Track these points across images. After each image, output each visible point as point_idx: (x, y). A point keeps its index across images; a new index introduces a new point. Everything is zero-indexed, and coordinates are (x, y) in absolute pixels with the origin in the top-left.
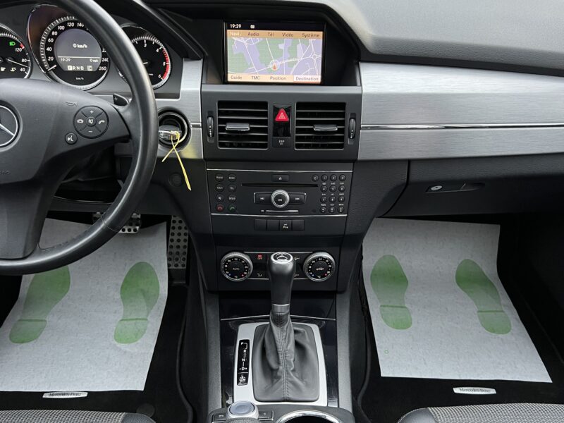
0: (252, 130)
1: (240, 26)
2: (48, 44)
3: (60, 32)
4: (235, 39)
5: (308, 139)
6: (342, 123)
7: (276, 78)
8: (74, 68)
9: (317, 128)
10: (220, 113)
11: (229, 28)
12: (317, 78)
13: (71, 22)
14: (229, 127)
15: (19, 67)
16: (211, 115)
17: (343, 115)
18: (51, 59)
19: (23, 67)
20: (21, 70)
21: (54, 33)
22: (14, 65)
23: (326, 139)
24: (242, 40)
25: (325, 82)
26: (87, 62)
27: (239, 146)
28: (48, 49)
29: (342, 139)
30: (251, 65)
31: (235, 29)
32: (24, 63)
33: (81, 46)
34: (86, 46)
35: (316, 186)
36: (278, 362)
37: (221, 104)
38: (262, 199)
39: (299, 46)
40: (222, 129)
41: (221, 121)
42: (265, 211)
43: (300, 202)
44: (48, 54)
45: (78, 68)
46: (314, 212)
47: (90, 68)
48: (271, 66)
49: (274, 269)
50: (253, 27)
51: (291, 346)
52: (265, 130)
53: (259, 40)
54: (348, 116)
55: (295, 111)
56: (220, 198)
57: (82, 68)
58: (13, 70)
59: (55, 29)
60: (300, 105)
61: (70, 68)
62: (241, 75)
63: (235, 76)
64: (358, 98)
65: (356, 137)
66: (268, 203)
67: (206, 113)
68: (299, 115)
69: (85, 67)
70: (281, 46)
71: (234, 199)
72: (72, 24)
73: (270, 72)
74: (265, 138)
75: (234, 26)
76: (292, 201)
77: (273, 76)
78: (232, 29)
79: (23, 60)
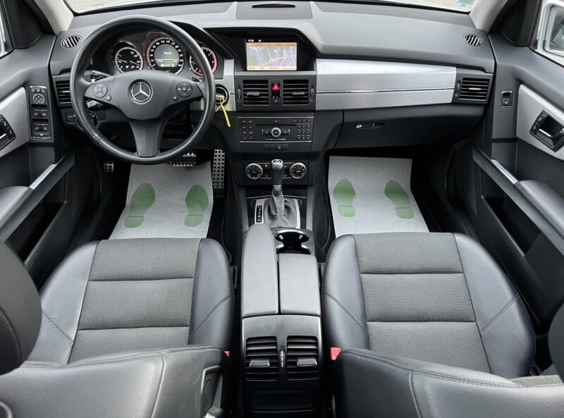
0: (261, 95)
1: (253, 41)
2: (151, 53)
3: (157, 46)
4: (251, 48)
5: (290, 99)
6: (307, 90)
8: (165, 65)
9: (294, 93)
10: (244, 87)
11: (248, 42)
12: (295, 68)
13: (163, 40)
14: (249, 93)
16: (239, 87)
17: (307, 86)
18: (152, 60)
19: (138, 65)
20: (137, 67)
21: (154, 47)
22: (133, 64)
23: (299, 99)
24: (254, 48)
25: (299, 69)
26: (171, 62)
27: (254, 103)
28: (151, 55)
29: (307, 99)
30: (259, 61)
31: (250, 42)
32: (138, 63)
33: (168, 53)
35: (295, 125)
36: (276, 212)
37: (245, 82)
38: (267, 133)
39: (285, 51)
40: (245, 95)
41: (244, 91)
42: (268, 139)
43: (287, 134)
44: (151, 58)
45: (167, 65)
46: (294, 140)
47: (173, 66)
48: (270, 62)
49: (274, 167)
50: (260, 41)
51: (283, 206)
52: (267, 95)
53: (263, 48)
54: (310, 87)
55: (282, 84)
56: (244, 133)
58: (132, 67)
59: (155, 44)
60: (285, 81)
61: (162, 66)
62: (254, 67)
63: (251, 67)
64: (315, 76)
65: (314, 97)
66: (270, 135)
67: (237, 87)
68: (284, 87)
69: (170, 65)
70: (275, 51)
71: (252, 133)
72: (164, 42)
73: (269, 65)
74: (267, 99)
76: (282, 134)
77: (271, 67)
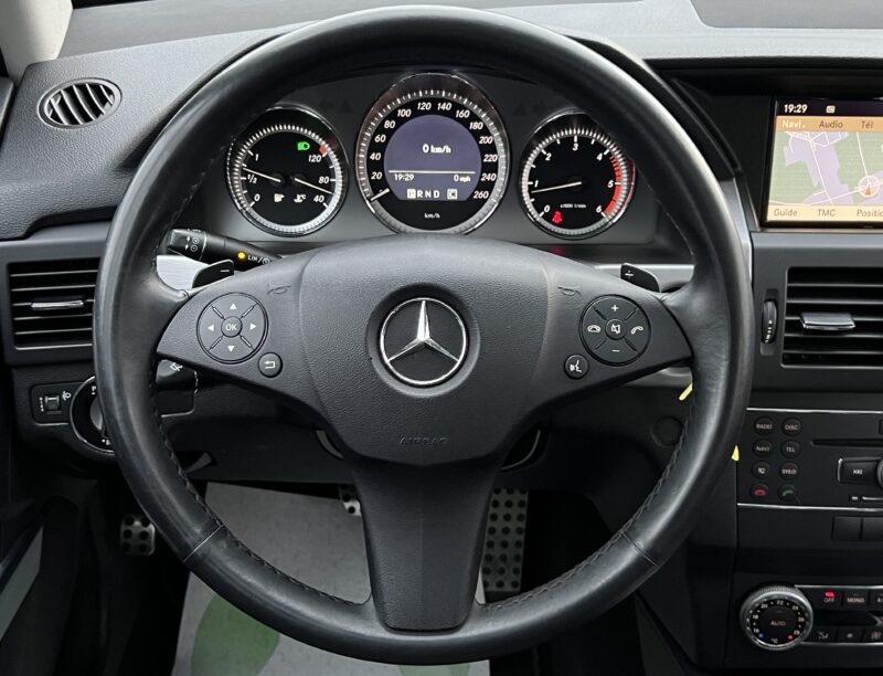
0: (860, 327)
1: (805, 108)
2: (373, 147)
3: (401, 121)
4: (792, 134)
7: (869, 214)
8: (420, 193)
10: (792, 293)
11: (782, 113)
13: (426, 100)
14: (810, 321)
15: (311, 193)
16: (773, 296)
18: (377, 175)
19: (320, 193)
20: (316, 199)
21: (388, 124)
22: (304, 189)
24: (807, 137)
26: (448, 182)
28: (373, 157)
30: (820, 187)
31: (793, 114)
32: (323, 186)
33: (439, 150)
34: (448, 150)
37: (796, 273)
38: (859, 472)
40: (793, 327)
41: (793, 309)
42: (860, 498)
44: (372, 166)
45: (428, 194)
47: (452, 194)
48: (860, 189)
50: (831, 109)
53: (841, 136)
56: (761, 471)
57: (437, 194)
58: (299, 199)
59: (392, 116)
61: (412, 194)
63: (782, 209)
67: (764, 293)
69: (444, 193)
71: (794, 472)
72: (427, 106)
73: (857, 199)
75: (791, 107)
77: (863, 209)
78: (788, 114)
79: (322, 180)
